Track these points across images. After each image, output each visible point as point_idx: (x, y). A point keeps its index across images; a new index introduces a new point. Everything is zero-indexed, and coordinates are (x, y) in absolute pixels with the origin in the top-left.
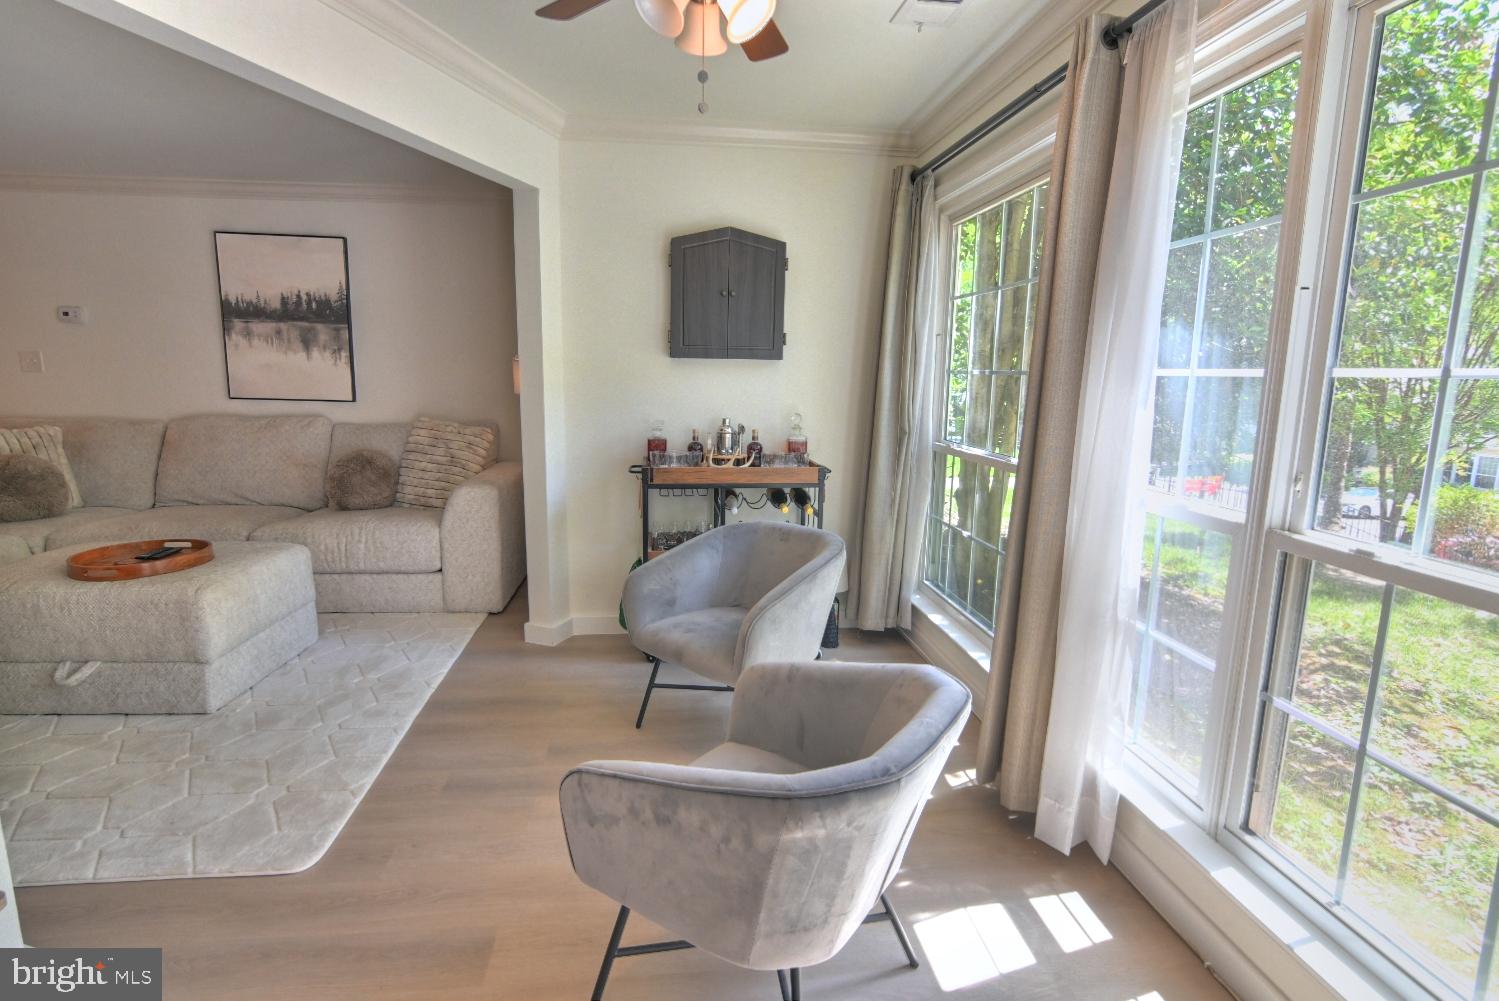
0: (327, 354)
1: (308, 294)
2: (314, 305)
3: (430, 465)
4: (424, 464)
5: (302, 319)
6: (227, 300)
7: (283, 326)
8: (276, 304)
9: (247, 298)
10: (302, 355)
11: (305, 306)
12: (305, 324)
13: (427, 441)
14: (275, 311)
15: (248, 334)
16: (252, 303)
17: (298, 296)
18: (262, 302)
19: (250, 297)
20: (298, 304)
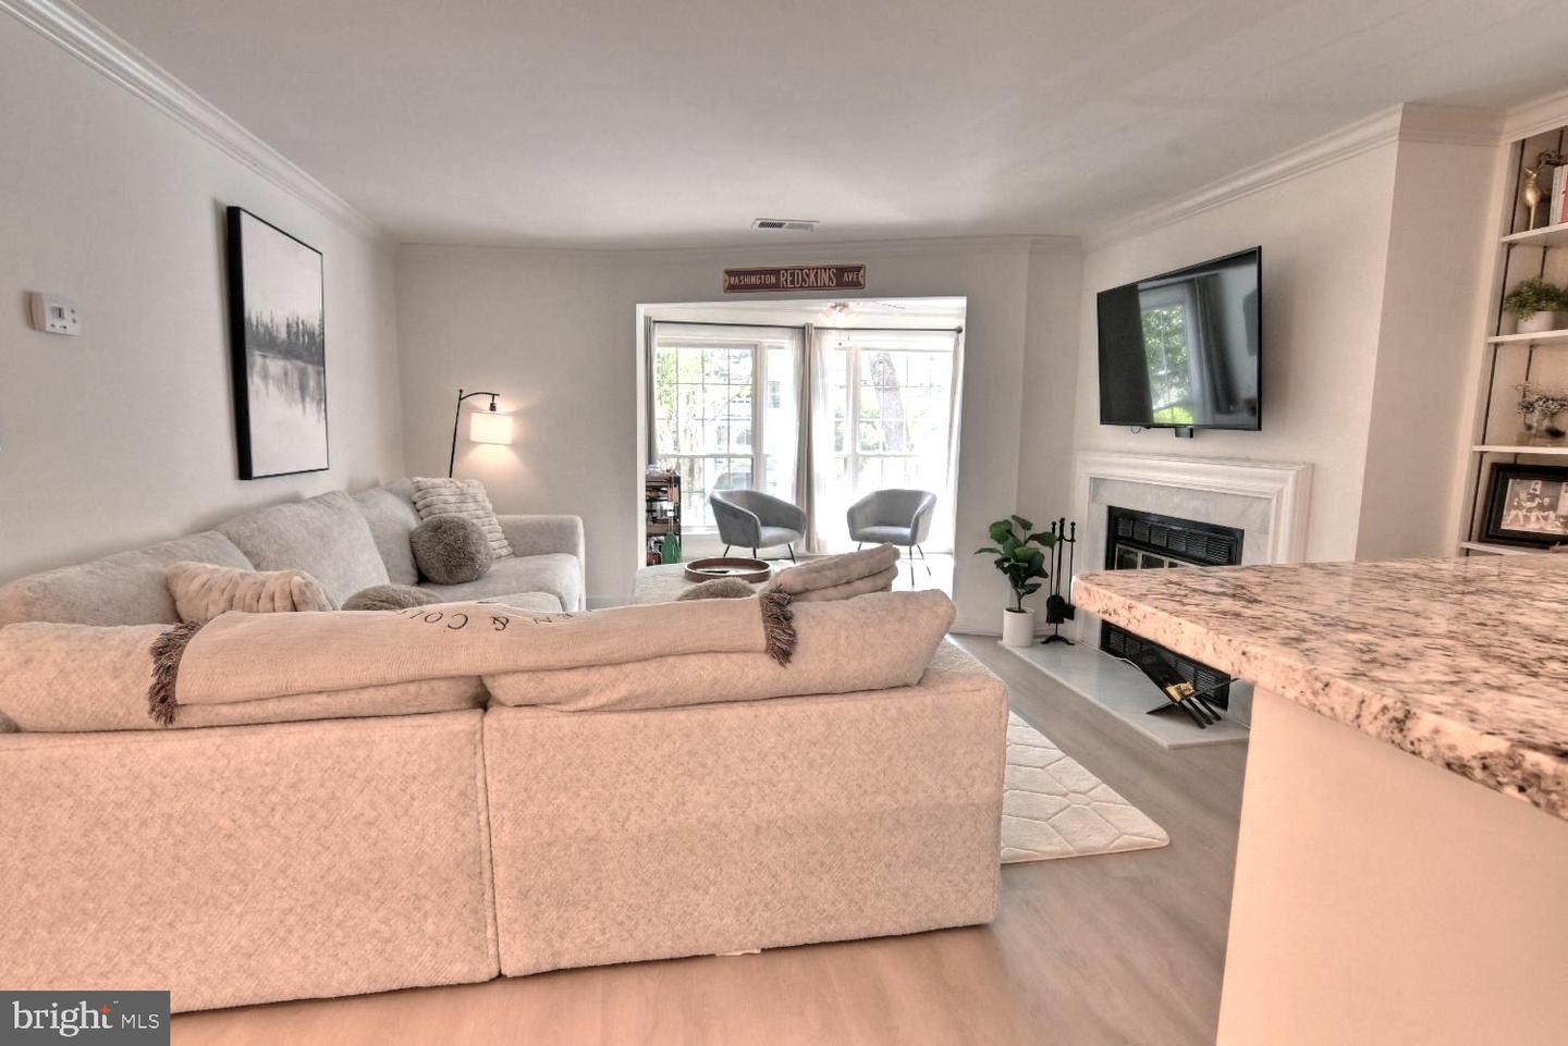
0: (314, 404)
1: (303, 322)
2: (306, 338)
5: (298, 357)
7: (289, 365)
8: (283, 335)
9: (264, 320)
10: (300, 406)
11: (301, 338)
12: (300, 364)
14: (283, 342)
15: (265, 376)
17: (297, 324)
18: (275, 330)
19: (266, 319)
20: (297, 334)
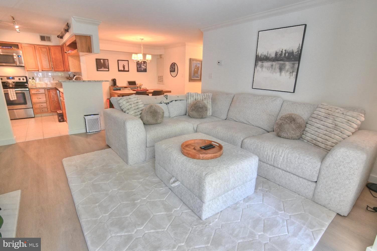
1: (285, 51)
2: (287, 55)
3: (322, 127)
4: (318, 125)
5: (281, 60)
6: (258, 55)
8: (273, 55)
9: (264, 54)
11: (283, 55)
13: (323, 114)
14: (272, 58)
16: (265, 55)
17: (282, 52)
18: (269, 55)
19: (265, 53)
20: (281, 54)
